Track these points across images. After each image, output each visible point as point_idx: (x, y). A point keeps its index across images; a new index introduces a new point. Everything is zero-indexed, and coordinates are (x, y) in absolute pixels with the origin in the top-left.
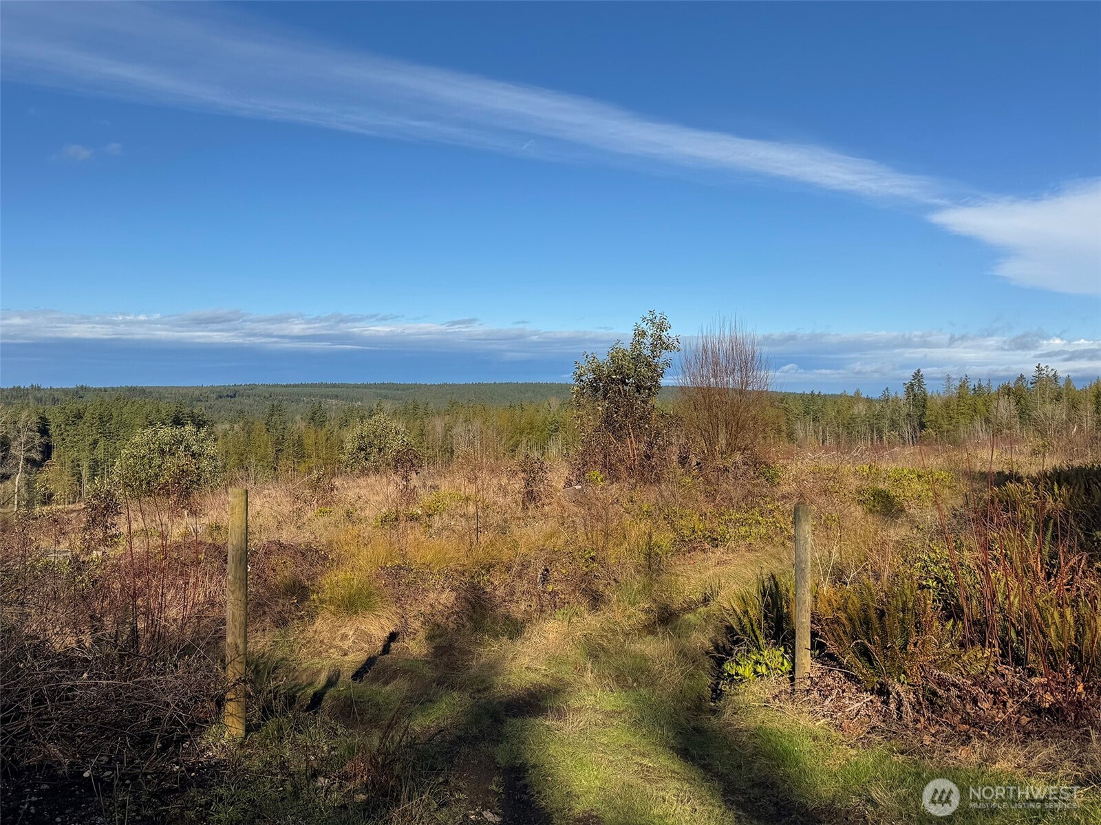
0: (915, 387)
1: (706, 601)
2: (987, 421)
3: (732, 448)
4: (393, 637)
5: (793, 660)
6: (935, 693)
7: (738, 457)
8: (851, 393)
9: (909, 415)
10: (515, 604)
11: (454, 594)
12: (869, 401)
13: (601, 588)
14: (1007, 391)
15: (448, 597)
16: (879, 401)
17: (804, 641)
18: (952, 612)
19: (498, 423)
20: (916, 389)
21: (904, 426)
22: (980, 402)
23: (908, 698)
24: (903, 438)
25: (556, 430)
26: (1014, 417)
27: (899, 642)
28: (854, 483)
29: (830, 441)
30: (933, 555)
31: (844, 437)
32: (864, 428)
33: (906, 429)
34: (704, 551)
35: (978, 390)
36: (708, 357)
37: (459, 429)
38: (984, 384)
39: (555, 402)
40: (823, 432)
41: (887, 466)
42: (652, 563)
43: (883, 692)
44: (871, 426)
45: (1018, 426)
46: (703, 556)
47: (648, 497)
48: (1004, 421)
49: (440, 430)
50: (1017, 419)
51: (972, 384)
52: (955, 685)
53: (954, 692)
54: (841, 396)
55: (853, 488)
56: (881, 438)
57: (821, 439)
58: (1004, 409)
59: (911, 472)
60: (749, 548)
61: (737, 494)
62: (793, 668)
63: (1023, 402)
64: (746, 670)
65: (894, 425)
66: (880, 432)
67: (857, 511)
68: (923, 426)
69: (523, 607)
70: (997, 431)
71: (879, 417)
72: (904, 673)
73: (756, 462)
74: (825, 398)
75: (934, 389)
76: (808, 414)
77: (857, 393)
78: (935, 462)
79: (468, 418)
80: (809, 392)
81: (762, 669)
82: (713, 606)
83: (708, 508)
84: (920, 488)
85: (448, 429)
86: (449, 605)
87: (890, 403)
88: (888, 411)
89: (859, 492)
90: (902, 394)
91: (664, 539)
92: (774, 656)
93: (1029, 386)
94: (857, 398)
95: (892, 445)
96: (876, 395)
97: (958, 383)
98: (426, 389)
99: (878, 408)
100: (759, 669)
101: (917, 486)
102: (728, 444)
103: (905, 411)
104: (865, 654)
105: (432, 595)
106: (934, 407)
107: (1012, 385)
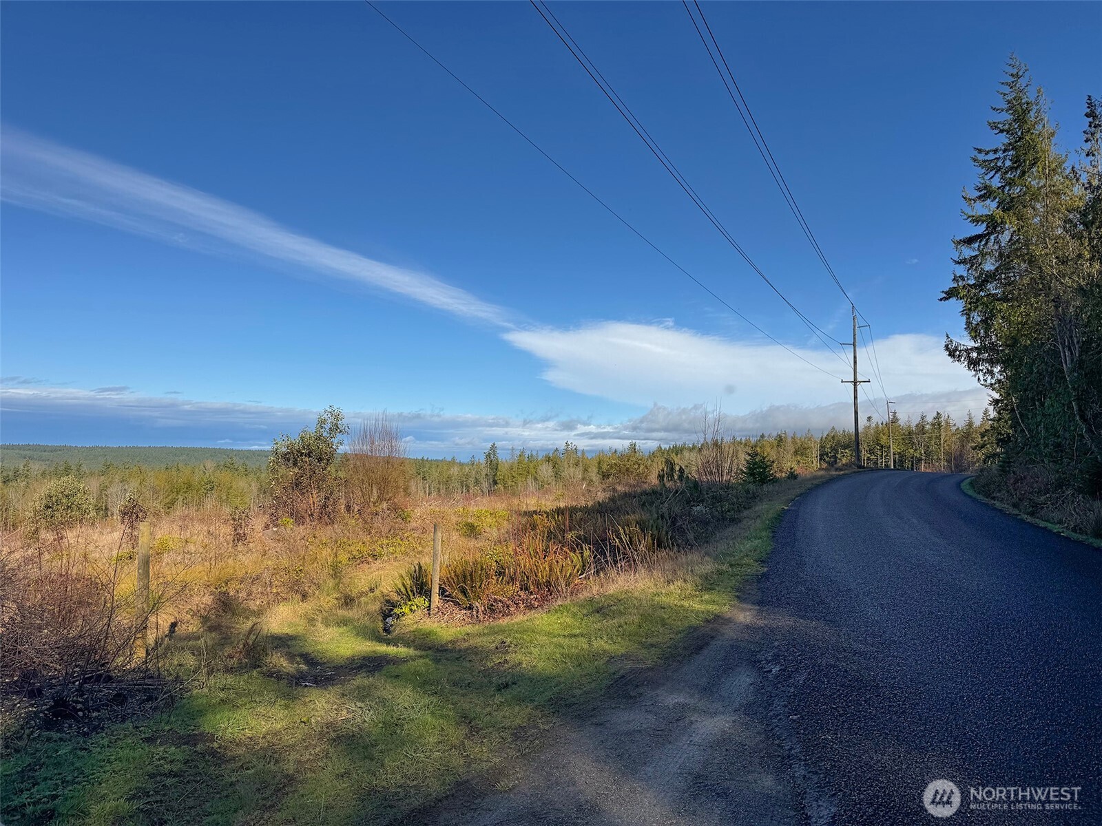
0: (491, 455)
1: (372, 590)
2: (536, 479)
3: (381, 498)
4: (174, 625)
5: (430, 601)
6: (492, 605)
7: (385, 505)
8: (449, 459)
9: (487, 475)
10: (253, 601)
11: (212, 597)
12: (461, 464)
13: (306, 589)
14: (548, 459)
15: (208, 600)
16: (467, 465)
17: (436, 590)
18: (500, 573)
19: (155, 483)
20: (492, 456)
21: (484, 483)
22: (532, 465)
23: (481, 609)
24: (482, 491)
25: (212, 489)
26: (552, 476)
27: (479, 584)
28: (454, 519)
29: (434, 494)
30: (495, 551)
31: (442, 492)
32: (457, 485)
33: (485, 485)
34: (368, 563)
35: (530, 458)
36: (367, 435)
37: (114, 489)
38: (534, 453)
39: (210, 465)
40: (430, 488)
41: (473, 509)
42: (336, 572)
43: (470, 608)
44: (462, 483)
45: (554, 483)
46: (368, 566)
47: (325, 533)
48: (546, 479)
49: (95, 490)
50: (553, 478)
51: (528, 453)
52: (500, 601)
53: (500, 604)
54: (442, 461)
55: (454, 522)
56: (468, 491)
57: (427, 492)
58: (546, 471)
59: (487, 511)
60: (395, 559)
61: (385, 529)
62: (430, 604)
63: (557, 466)
64: (406, 610)
65: (477, 482)
66: (468, 486)
67: (455, 536)
68: (495, 483)
69: (258, 603)
70: (542, 487)
71: (467, 477)
72: (480, 598)
73: (395, 509)
74: (431, 462)
75: (503, 457)
76: (419, 474)
77: (453, 459)
78: (501, 506)
79: (125, 478)
80: (420, 458)
81: (414, 608)
82: (377, 593)
83: (367, 539)
84: (491, 521)
85: (103, 489)
86: (209, 604)
87: (474, 467)
88: (474, 472)
89: (457, 524)
90: (483, 461)
91: (343, 557)
92: (420, 601)
93: (561, 456)
94: (453, 463)
95: (476, 496)
96: (465, 460)
97: (518, 453)
98: (77, 451)
99: (467, 469)
100: (413, 607)
101: (489, 520)
102: (379, 497)
103: (484, 473)
104: (464, 592)
105: (197, 599)
106: (503, 470)
107: (551, 455)
